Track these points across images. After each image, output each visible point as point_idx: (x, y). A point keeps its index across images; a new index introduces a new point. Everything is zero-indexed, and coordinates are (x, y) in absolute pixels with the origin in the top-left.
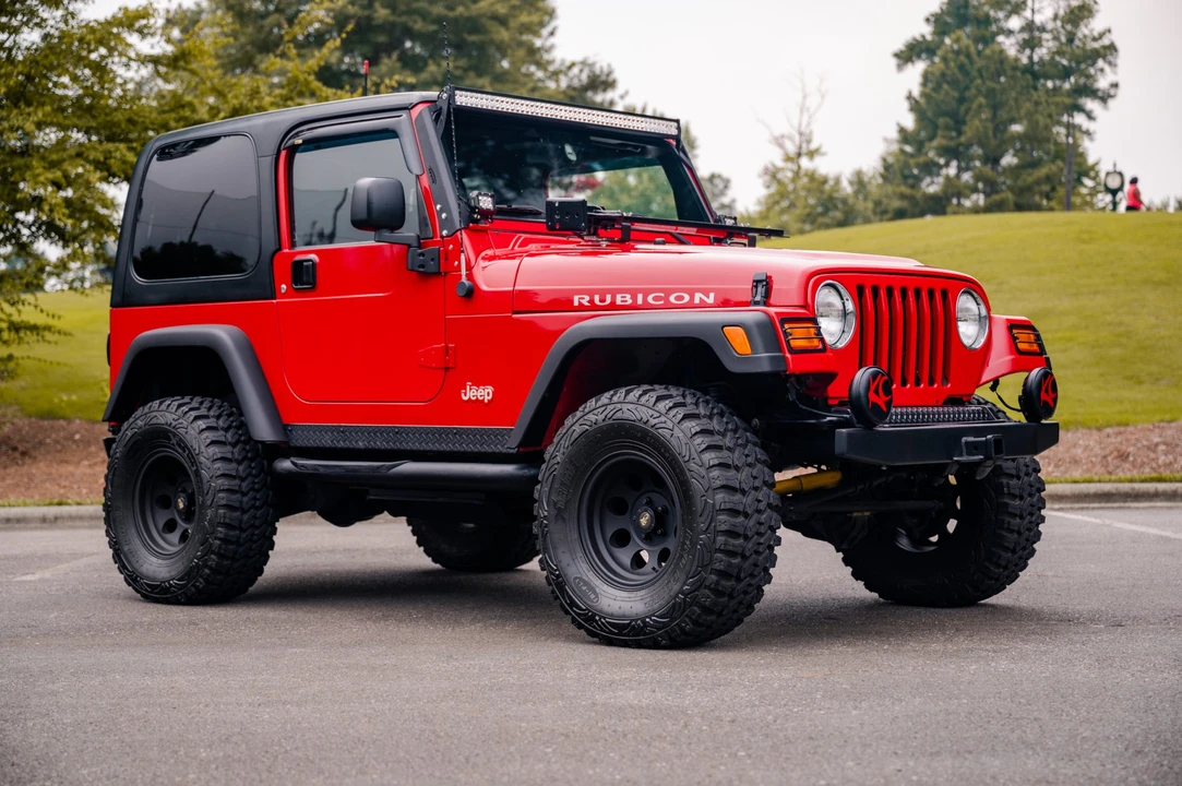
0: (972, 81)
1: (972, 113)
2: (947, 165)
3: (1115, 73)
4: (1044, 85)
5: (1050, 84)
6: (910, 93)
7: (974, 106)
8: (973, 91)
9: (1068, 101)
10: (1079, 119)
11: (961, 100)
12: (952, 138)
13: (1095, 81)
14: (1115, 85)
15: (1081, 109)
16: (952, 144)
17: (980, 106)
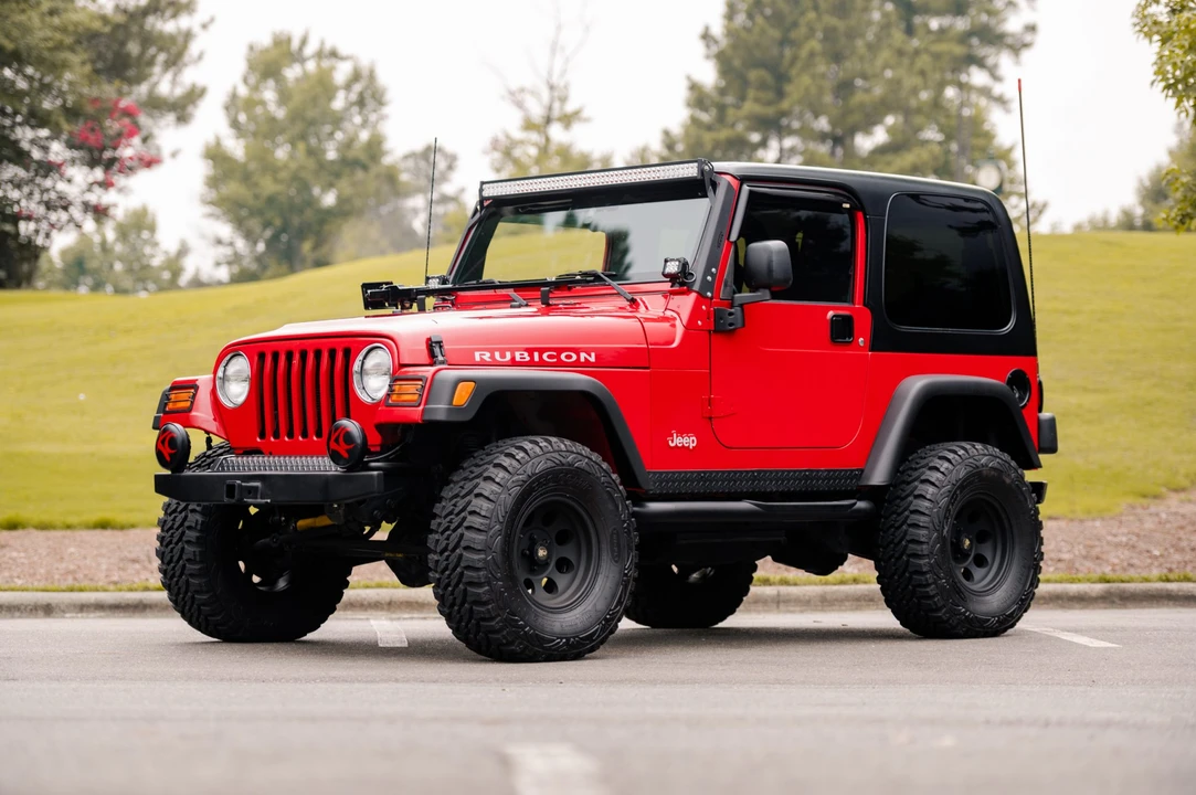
0: (803, 13)
1: (799, 65)
2: (763, 144)
3: (1033, 9)
4: (926, 25)
5: (934, 24)
6: (707, 28)
7: (804, 53)
8: (803, 30)
9: (959, 50)
10: (978, 77)
11: (784, 42)
12: (769, 103)
13: (1004, 20)
14: (1032, 28)
15: (981, 63)
16: (770, 111)
17: (812, 54)
